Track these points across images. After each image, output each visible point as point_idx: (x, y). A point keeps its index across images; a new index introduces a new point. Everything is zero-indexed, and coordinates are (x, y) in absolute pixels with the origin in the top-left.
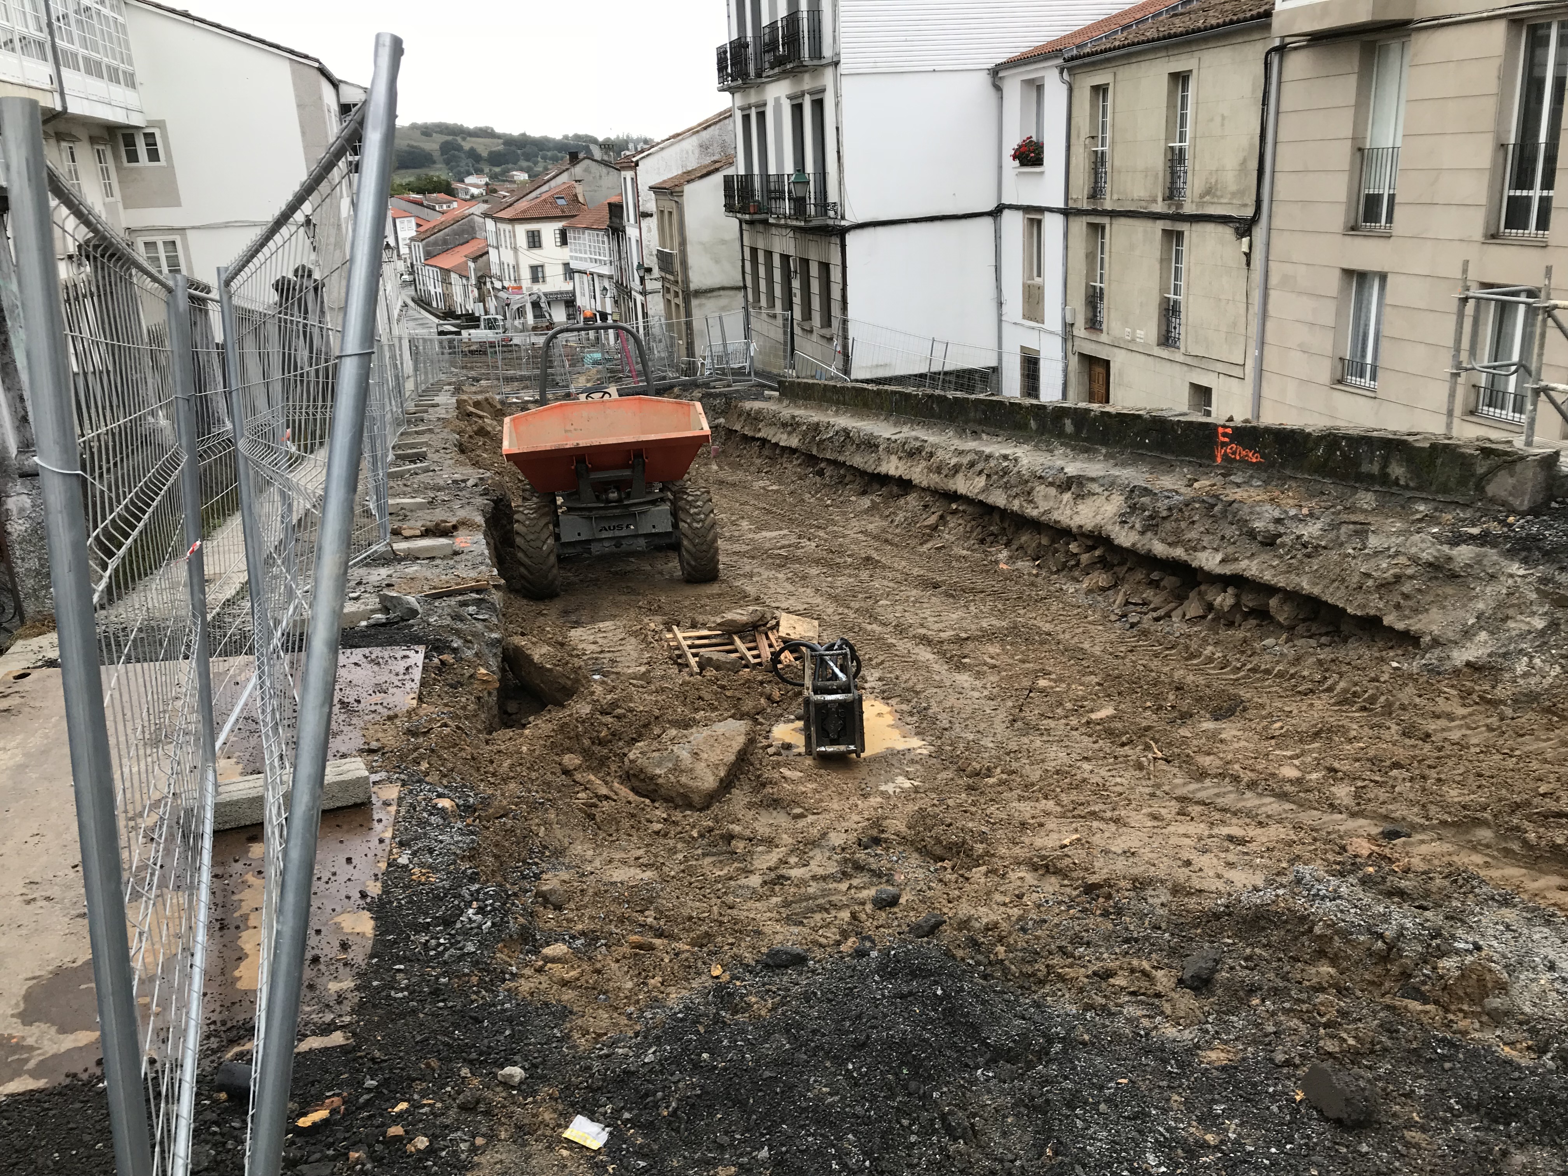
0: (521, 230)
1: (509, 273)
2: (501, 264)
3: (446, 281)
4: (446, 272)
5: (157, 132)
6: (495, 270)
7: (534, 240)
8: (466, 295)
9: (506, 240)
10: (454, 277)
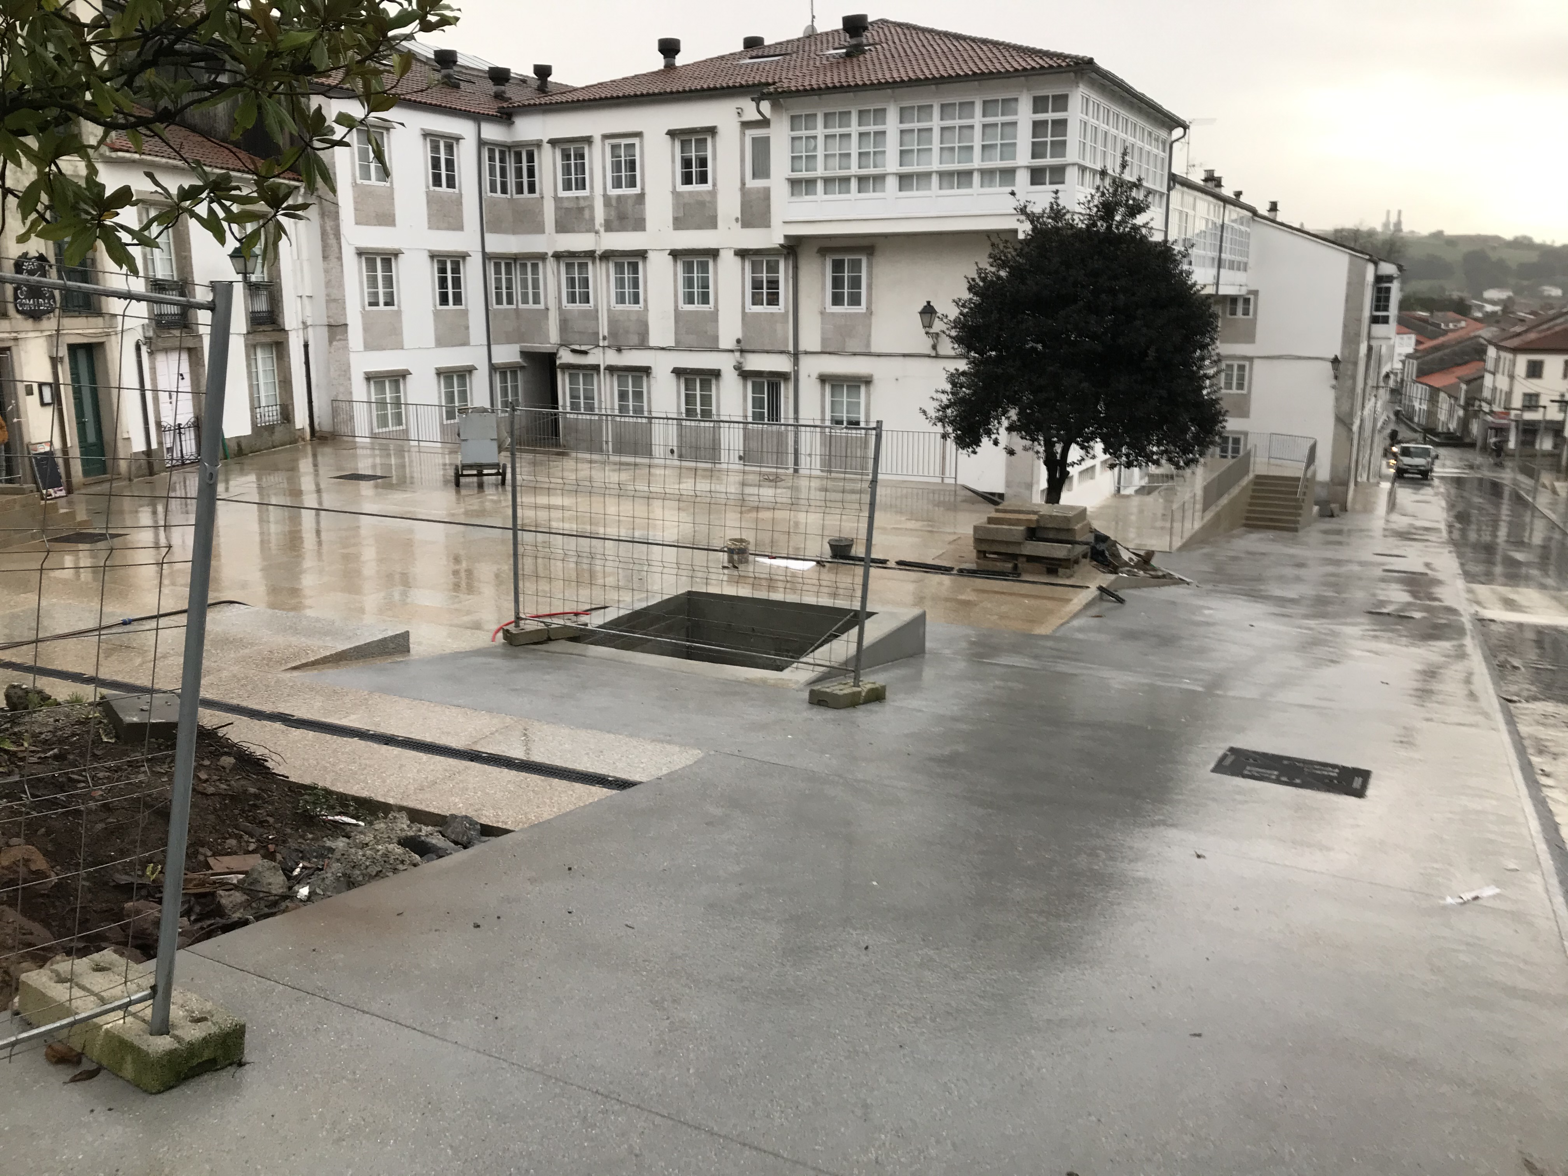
0: (1522, 361)
1: (1500, 398)
2: (1494, 389)
3: (1433, 399)
4: (1435, 391)
5: (1252, 297)
6: (1487, 394)
8: (1451, 415)
9: (1504, 368)
10: (1442, 395)
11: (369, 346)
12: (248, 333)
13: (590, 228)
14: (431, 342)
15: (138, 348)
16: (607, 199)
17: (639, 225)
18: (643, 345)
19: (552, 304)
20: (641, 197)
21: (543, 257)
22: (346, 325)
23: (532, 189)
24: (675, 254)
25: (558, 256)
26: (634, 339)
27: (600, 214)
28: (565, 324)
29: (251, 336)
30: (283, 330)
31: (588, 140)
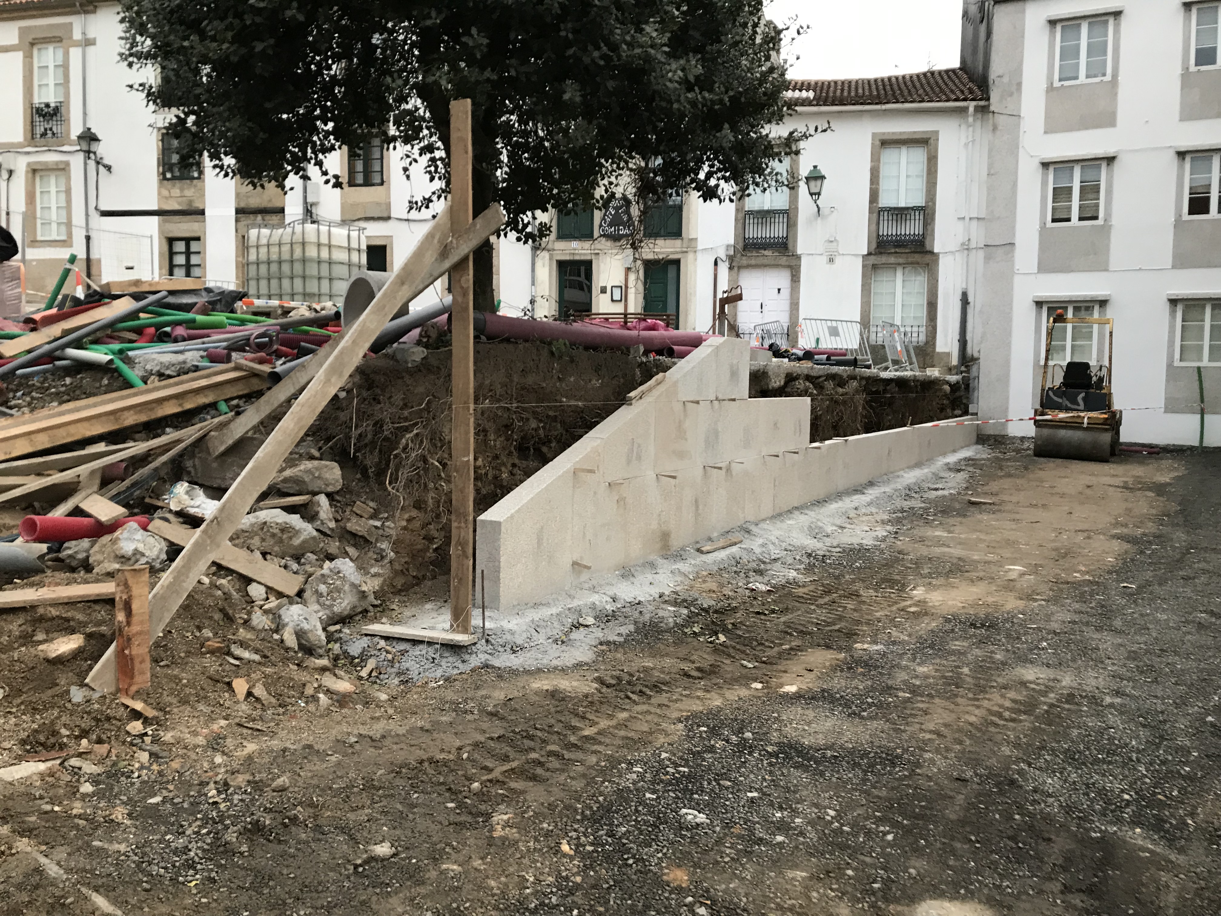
11: (1044, 267)
12: (869, 254)
14: (1168, 261)
15: (716, 263)
22: (1013, 244)
29: (872, 258)
30: (932, 253)
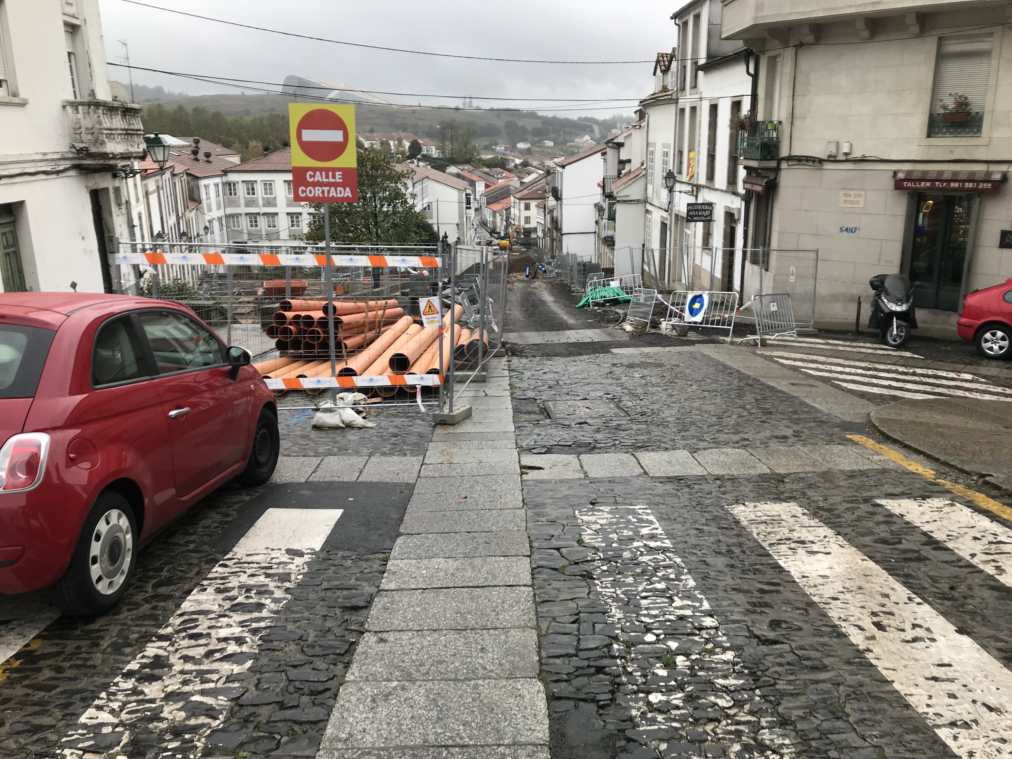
0: (523, 203)
1: (517, 219)
2: (515, 214)
3: (494, 217)
4: (494, 212)
6: (512, 216)
7: (527, 207)
8: (501, 223)
9: (517, 205)
10: (498, 215)
13: (257, 206)
16: (263, 199)
17: (275, 205)
18: (278, 239)
19: (245, 228)
20: (275, 198)
21: (241, 214)
23: (235, 194)
24: (288, 214)
25: (246, 214)
26: (275, 237)
27: (261, 202)
28: (249, 234)
31: (256, 182)
